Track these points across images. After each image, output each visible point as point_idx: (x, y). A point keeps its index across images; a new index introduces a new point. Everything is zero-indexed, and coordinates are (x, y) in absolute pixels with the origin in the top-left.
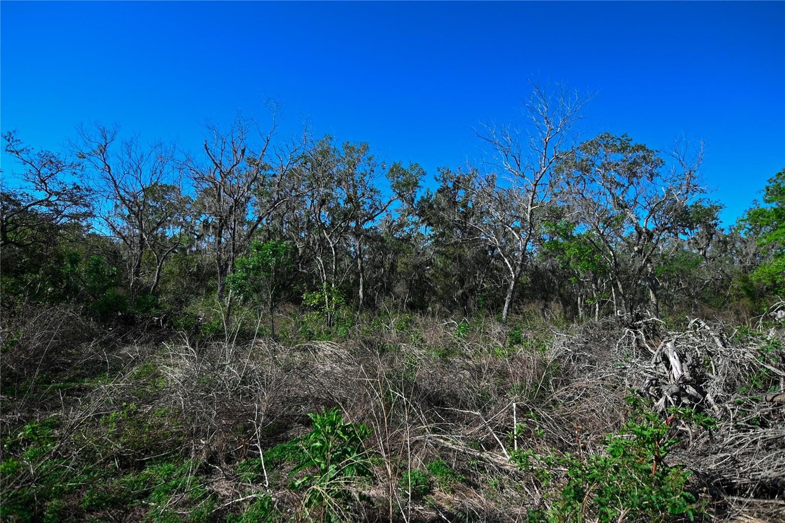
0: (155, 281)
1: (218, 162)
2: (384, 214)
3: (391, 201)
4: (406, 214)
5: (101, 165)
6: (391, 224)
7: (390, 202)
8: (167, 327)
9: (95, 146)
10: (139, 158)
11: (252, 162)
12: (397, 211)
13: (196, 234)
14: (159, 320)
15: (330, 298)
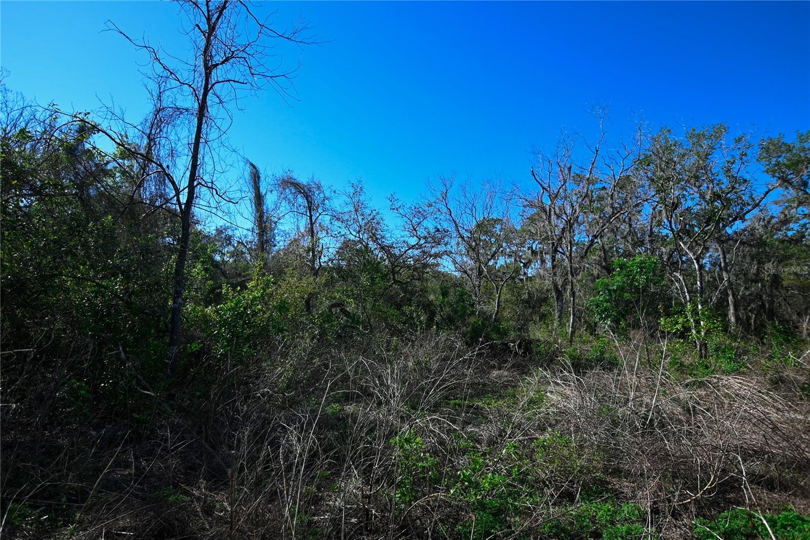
0: (496, 309)
1: (546, 186)
2: (756, 211)
3: (769, 190)
4: (795, 205)
5: (445, 210)
6: (769, 222)
7: (767, 193)
8: (522, 353)
9: (439, 195)
10: (473, 197)
11: (579, 179)
12: (776, 203)
13: (522, 262)
14: (514, 346)
15: (697, 322)
